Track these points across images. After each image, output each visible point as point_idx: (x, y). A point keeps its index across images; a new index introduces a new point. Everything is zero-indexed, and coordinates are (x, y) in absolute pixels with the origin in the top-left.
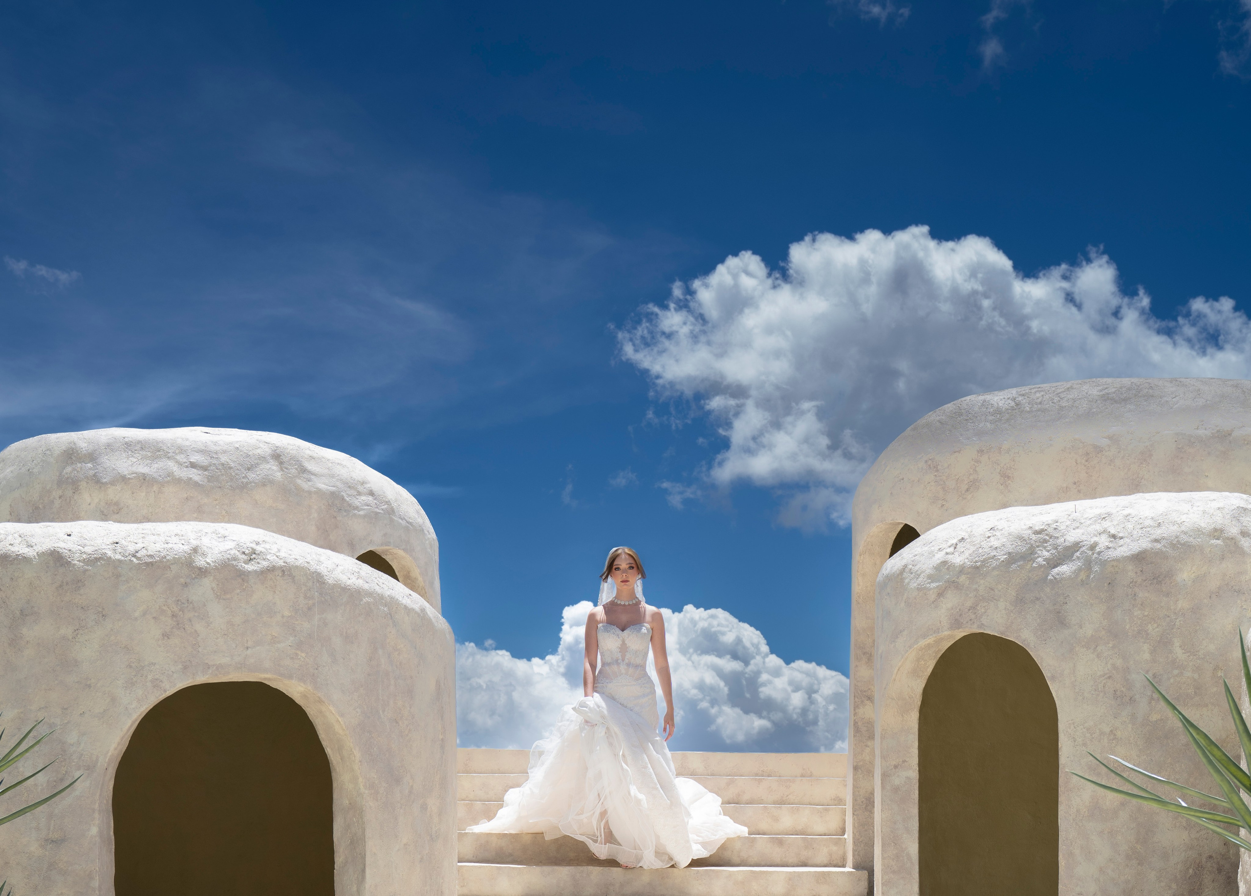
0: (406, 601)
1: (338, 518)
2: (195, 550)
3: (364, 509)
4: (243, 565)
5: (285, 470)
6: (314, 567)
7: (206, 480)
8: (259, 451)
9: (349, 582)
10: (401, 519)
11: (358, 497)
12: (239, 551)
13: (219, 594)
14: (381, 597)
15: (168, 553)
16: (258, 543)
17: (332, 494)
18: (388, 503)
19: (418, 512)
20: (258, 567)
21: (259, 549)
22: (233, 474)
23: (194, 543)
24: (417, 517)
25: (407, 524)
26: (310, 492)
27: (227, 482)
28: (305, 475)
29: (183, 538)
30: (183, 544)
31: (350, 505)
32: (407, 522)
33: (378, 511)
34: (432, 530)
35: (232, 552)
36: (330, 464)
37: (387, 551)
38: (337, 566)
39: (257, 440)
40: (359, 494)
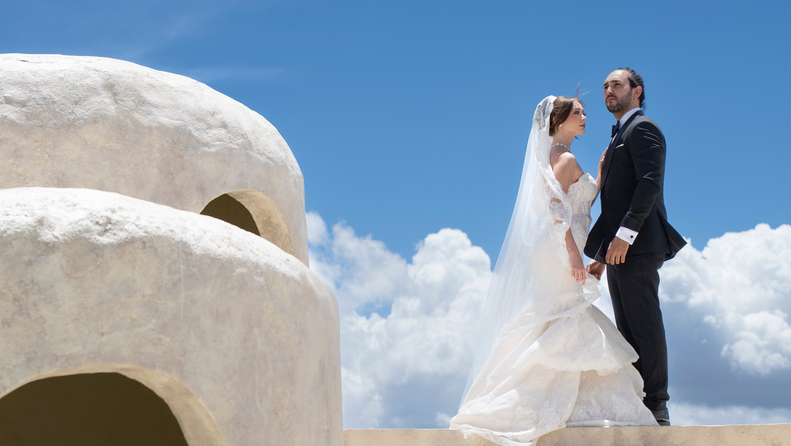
0: (283, 268)
1: (185, 158)
2: (41, 222)
3: (216, 146)
4: (98, 237)
5: (120, 102)
6: (179, 236)
7: (24, 118)
8: (88, 81)
9: (219, 251)
10: (261, 155)
11: (208, 131)
12: (92, 221)
13: (69, 272)
14: (256, 266)
15: (8, 226)
16: (113, 211)
17: (178, 129)
18: (243, 136)
19: (279, 144)
20: (115, 239)
21: (115, 217)
22: (57, 110)
23: (40, 214)
24: (278, 150)
25: (268, 160)
26: (150, 128)
27: (50, 120)
28: (144, 108)
29: (26, 208)
30: (26, 216)
31: (198, 142)
32: (268, 158)
33: (233, 146)
34: (296, 164)
35: (84, 223)
36: (174, 93)
37: (243, 193)
38: (205, 232)
39: (86, 68)
40: (210, 127)
